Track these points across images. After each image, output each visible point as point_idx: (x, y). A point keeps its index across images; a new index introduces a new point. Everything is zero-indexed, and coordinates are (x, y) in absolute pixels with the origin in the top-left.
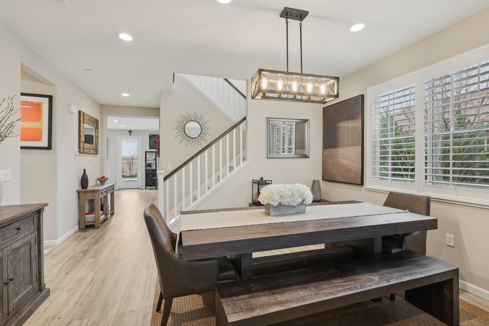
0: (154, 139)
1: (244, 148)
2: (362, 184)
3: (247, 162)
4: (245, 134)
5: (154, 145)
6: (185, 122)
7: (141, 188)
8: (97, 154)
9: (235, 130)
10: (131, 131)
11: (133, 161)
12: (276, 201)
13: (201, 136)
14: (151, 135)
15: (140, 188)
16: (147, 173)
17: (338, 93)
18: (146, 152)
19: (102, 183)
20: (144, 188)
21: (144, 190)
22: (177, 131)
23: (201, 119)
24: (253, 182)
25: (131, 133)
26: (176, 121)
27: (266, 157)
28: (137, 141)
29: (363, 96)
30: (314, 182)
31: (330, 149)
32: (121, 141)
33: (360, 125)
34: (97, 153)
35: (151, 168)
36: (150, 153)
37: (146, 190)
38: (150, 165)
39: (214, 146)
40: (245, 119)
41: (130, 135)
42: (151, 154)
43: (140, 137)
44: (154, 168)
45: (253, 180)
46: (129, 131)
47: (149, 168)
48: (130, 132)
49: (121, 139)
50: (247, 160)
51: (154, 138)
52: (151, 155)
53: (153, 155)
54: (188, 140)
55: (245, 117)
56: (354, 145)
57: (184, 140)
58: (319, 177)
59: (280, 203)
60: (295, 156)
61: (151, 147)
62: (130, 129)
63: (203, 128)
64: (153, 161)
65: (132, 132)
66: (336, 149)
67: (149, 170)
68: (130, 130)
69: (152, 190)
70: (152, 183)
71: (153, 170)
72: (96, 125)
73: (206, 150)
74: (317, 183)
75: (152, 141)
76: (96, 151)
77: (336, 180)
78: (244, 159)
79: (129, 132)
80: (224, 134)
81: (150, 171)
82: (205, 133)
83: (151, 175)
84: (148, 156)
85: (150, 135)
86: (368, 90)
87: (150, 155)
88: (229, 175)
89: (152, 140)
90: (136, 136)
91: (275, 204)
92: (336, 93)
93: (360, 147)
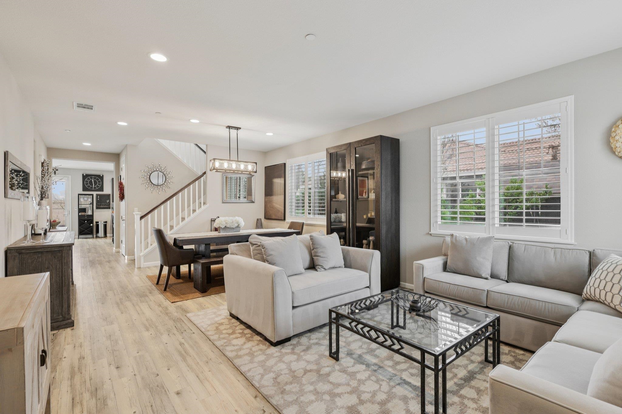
0: (89, 179)
1: (205, 193)
2: (285, 219)
3: (207, 206)
4: (205, 183)
5: (89, 186)
6: (150, 172)
9: (197, 182)
12: (223, 225)
13: (166, 184)
14: (85, 175)
16: (81, 220)
17: (256, 171)
18: (79, 195)
19: (54, 227)
21: (76, 240)
22: (143, 179)
23: (165, 169)
24: (211, 220)
26: (142, 171)
27: (221, 202)
28: (65, 181)
29: (285, 164)
30: (258, 220)
31: (269, 197)
33: (283, 182)
35: (86, 214)
36: (84, 196)
37: (80, 240)
38: (84, 210)
39: (180, 194)
40: (205, 173)
41: (55, 174)
42: (86, 197)
44: (90, 213)
45: (211, 219)
47: (83, 214)
50: (206, 204)
52: (86, 199)
53: (88, 198)
54: (153, 187)
55: (205, 172)
56: (280, 195)
57: (150, 187)
58: (262, 216)
59: (226, 226)
60: (248, 201)
61: (85, 189)
63: (167, 177)
64: (88, 206)
65: (57, 170)
66: (272, 197)
67: (84, 216)
70: (87, 231)
71: (88, 216)
73: (174, 196)
74: (260, 221)
77: (272, 218)
78: (204, 203)
80: (189, 185)
82: (169, 181)
83: (86, 222)
84: (82, 200)
85: (83, 175)
86: (287, 160)
87: (84, 199)
88: (192, 215)
89: (86, 181)
90: (63, 176)
91: (223, 227)
92: (255, 171)
93: (283, 196)
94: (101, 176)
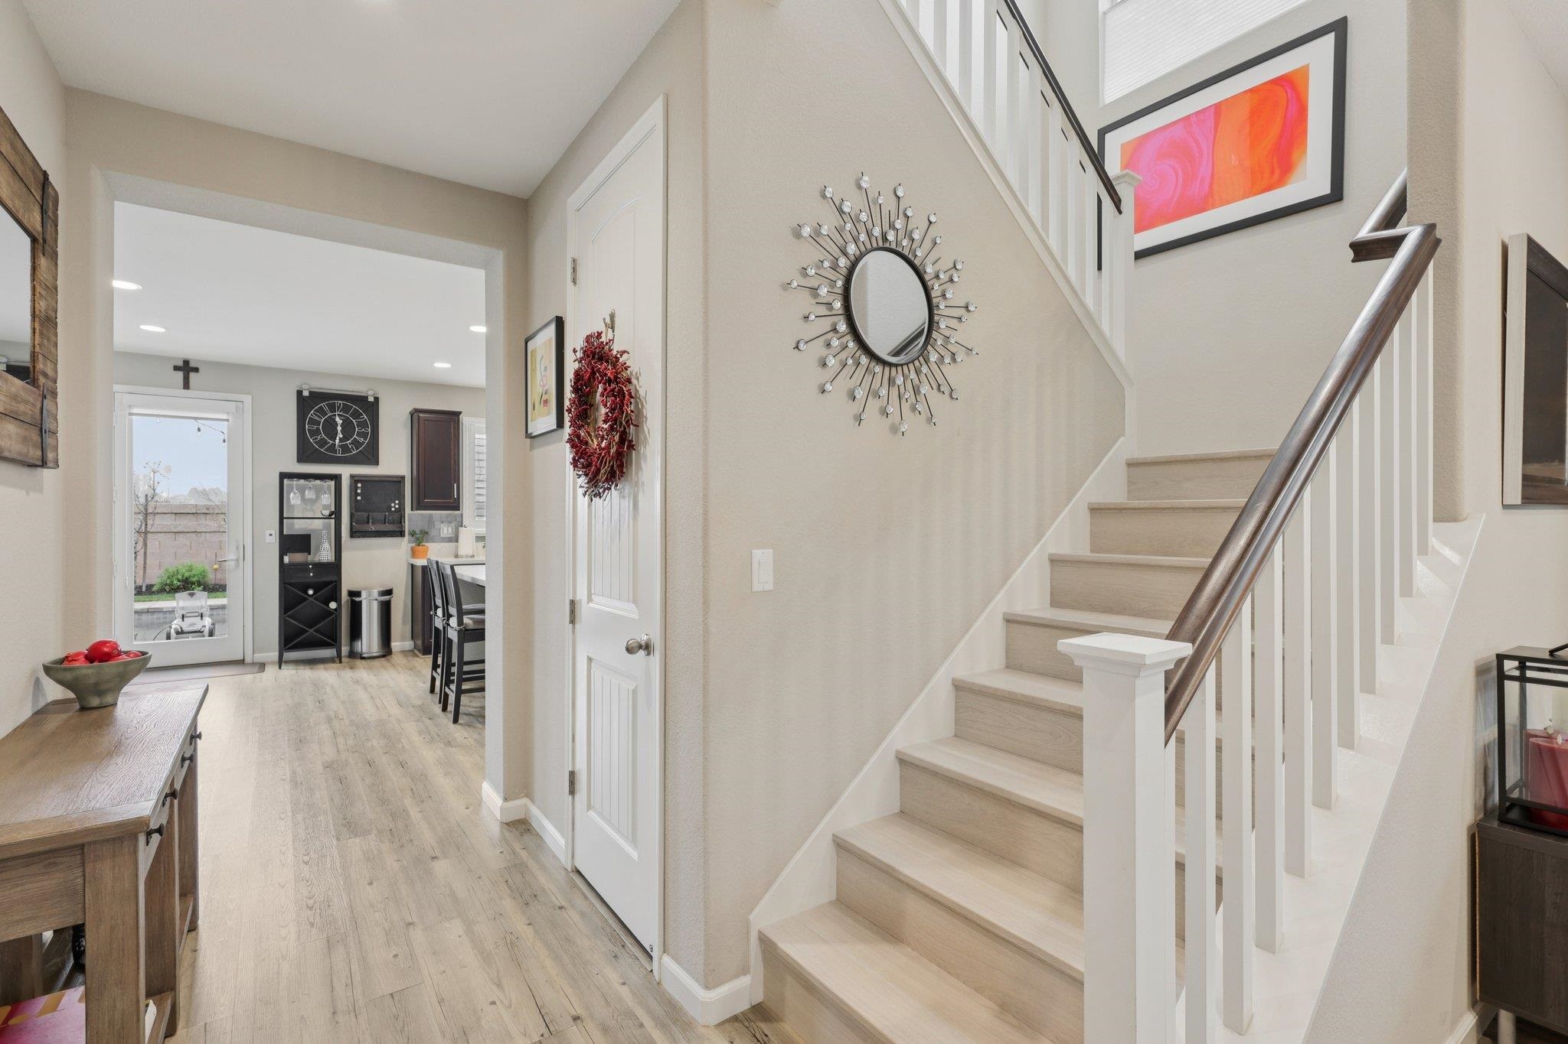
0: (321, 411)
5: (322, 443)
6: (852, 249)
7: (248, 660)
8: (43, 464)
10: (192, 364)
11: (150, 522)
13: (933, 357)
14: (306, 393)
15: (241, 662)
16: (290, 584)
18: (283, 476)
19: (95, 702)
20: (274, 655)
21: (271, 671)
23: (928, 243)
25: (192, 375)
28: (227, 420)
32: (130, 414)
34: (50, 456)
35: (310, 558)
36: (302, 481)
37: (288, 672)
38: (303, 543)
41: (187, 385)
42: (310, 489)
43: (247, 400)
44: (326, 554)
46: (181, 364)
47: (299, 557)
48: (187, 368)
49: (130, 406)
51: (326, 409)
52: (309, 494)
53: (319, 492)
61: (305, 453)
62: (188, 357)
63: (942, 303)
65: (196, 370)
67: (303, 567)
68: (186, 362)
69: (321, 666)
70: (316, 631)
71: (320, 567)
72: (39, 218)
75: (312, 422)
76: (36, 438)
79: (176, 368)
81: (308, 571)
82: (952, 339)
83: (311, 592)
84: (294, 498)
85: (299, 393)
87: (302, 495)
89: (312, 420)
90: (220, 395)
94: (371, 399)
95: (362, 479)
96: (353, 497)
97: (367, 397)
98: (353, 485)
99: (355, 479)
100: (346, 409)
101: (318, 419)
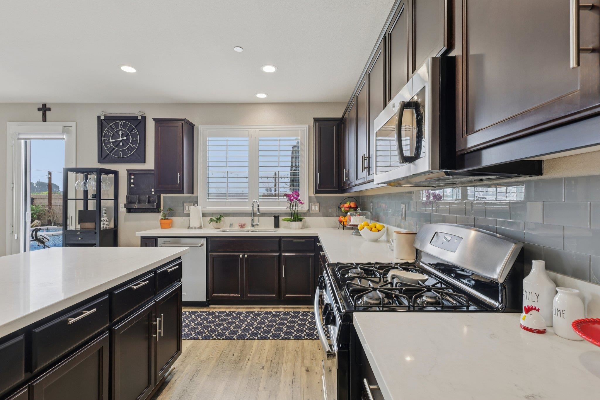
0: (111, 129)
10: (47, 106)
14: (102, 118)
25: (48, 112)
32: (19, 139)
41: (45, 119)
43: (73, 124)
46: (41, 107)
48: (44, 109)
51: (114, 127)
62: (44, 101)
65: (49, 109)
68: (44, 105)
75: (106, 136)
79: (39, 109)
85: (99, 117)
94: (140, 118)
95: (134, 172)
96: (129, 185)
97: (137, 116)
98: (129, 177)
99: (130, 173)
100: (124, 126)
101: (109, 134)
